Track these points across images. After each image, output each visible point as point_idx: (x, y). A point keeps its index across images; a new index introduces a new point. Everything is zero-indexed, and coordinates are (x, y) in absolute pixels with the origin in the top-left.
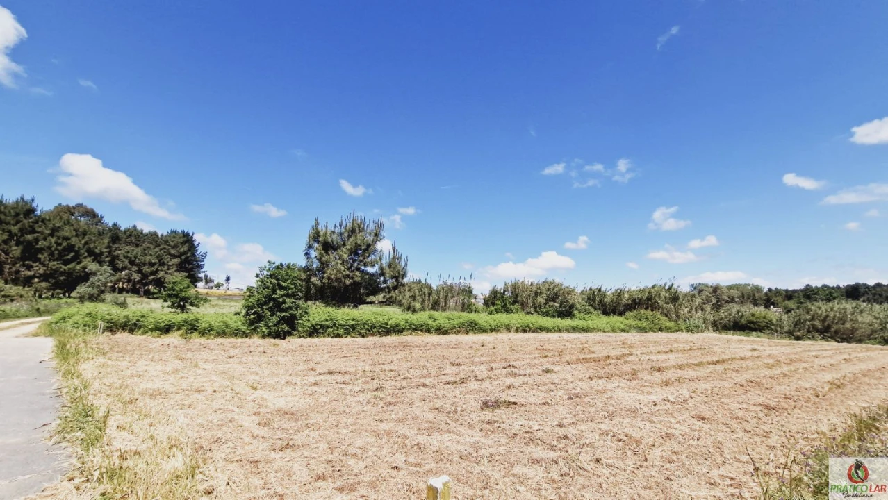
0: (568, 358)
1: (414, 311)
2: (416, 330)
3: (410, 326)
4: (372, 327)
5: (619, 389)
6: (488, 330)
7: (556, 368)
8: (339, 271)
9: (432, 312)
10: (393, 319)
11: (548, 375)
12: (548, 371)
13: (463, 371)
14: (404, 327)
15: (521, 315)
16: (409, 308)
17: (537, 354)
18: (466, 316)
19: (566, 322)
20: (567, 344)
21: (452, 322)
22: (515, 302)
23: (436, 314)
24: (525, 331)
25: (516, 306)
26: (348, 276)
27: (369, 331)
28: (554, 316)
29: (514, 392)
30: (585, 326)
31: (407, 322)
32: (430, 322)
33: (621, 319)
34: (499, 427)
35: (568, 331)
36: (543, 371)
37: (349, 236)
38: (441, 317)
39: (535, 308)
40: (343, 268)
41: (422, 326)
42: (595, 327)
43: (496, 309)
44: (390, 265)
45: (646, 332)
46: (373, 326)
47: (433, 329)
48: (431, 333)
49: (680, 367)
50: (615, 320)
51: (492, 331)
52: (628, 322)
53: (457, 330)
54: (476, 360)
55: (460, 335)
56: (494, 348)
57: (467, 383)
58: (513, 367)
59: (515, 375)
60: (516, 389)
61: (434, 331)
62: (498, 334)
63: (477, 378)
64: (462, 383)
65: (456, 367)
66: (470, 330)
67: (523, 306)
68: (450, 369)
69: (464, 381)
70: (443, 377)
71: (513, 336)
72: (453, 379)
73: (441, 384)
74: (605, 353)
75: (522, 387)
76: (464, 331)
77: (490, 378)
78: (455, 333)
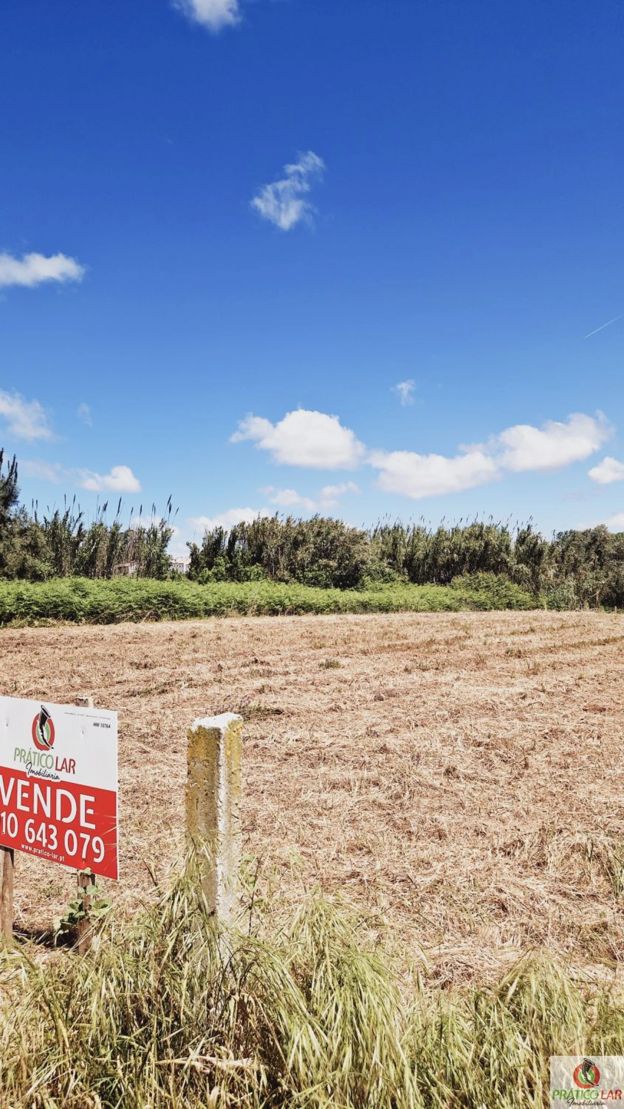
0: (361, 646)
1: (37, 577)
2: (42, 615)
3: (28, 607)
5: (461, 682)
6: (202, 614)
7: (344, 661)
9: (82, 580)
11: (330, 672)
12: (329, 665)
13: (162, 675)
14: (12, 609)
15: (266, 584)
16: (22, 573)
17: (303, 643)
18: (153, 586)
19: (351, 596)
20: (356, 628)
21: (125, 598)
22: (255, 560)
23: (89, 582)
24: (274, 612)
25: (256, 568)
28: (327, 586)
29: (272, 697)
30: (385, 601)
31: (19, 598)
32: (76, 599)
33: (444, 589)
34: (256, 746)
35: (353, 610)
36: (321, 665)
38: (100, 589)
39: (293, 571)
41: (56, 606)
42: (402, 602)
43: (216, 574)
45: (486, 610)
47: (82, 613)
48: (78, 621)
49: (551, 650)
50: (431, 590)
51: (209, 615)
52: (459, 593)
53: (136, 613)
54: (184, 657)
55: (143, 622)
56: (219, 638)
57: (173, 691)
58: (262, 663)
59: (269, 674)
60: (276, 693)
61: (83, 616)
62: (223, 619)
63: (193, 682)
64: (163, 692)
65: (143, 670)
66: (163, 612)
67: (271, 569)
68: (132, 674)
69: (167, 688)
70: (118, 686)
71: (252, 621)
72: (143, 688)
73: (118, 697)
74: (425, 637)
75: (285, 689)
76: (151, 614)
77: (220, 681)
78: (131, 619)
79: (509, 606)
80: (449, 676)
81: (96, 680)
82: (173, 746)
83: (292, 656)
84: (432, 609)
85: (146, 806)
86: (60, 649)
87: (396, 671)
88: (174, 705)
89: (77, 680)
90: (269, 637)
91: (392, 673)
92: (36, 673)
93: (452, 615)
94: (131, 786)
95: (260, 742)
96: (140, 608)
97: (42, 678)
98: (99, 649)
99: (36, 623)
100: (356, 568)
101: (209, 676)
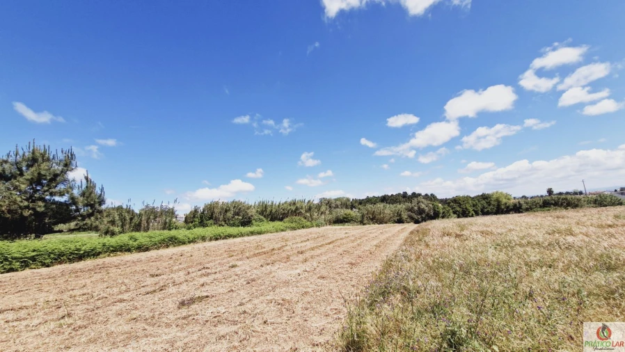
0: (247, 255)
1: (113, 234)
2: (114, 251)
3: (108, 248)
4: (59, 255)
5: (280, 270)
6: (187, 242)
7: (239, 263)
8: (15, 202)
9: (134, 233)
10: (88, 245)
11: (233, 269)
12: (233, 266)
13: (163, 279)
14: (100, 250)
15: (214, 228)
16: (106, 233)
17: (225, 254)
18: (166, 233)
19: (247, 229)
20: (247, 244)
21: (153, 240)
22: (211, 218)
23: (137, 234)
24: (217, 239)
25: (211, 221)
26: (27, 207)
27: (55, 259)
28: (238, 226)
29: (207, 288)
30: (259, 230)
31: (104, 245)
32: (131, 242)
33: (281, 223)
34: (194, 319)
35: (248, 235)
36: (230, 267)
37: (28, 166)
38: (142, 237)
39: (225, 221)
40: (19, 199)
41: (121, 246)
42: (266, 230)
43: (194, 225)
44: (83, 194)
45: (295, 230)
46: (61, 254)
48: (132, 252)
49: (313, 249)
50: (277, 224)
52: (286, 225)
53: (158, 246)
55: (161, 250)
56: (192, 256)
57: (165, 289)
58: (206, 268)
59: (208, 274)
60: (209, 285)
61: (134, 249)
62: (195, 244)
63: (175, 283)
64: (161, 290)
65: (155, 277)
66: (170, 244)
67: (217, 222)
71: (207, 244)
74: (271, 247)
75: (213, 282)
76: (165, 246)
77: (187, 280)
78: (156, 248)
79: (303, 227)
80: (276, 267)
83: (220, 262)
84: (277, 231)
86: (120, 269)
87: (258, 267)
88: (164, 298)
90: (212, 253)
91: (256, 268)
93: (283, 233)
95: (196, 317)
96: (160, 244)
99: (112, 255)
100: (249, 218)
101: (183, 278)
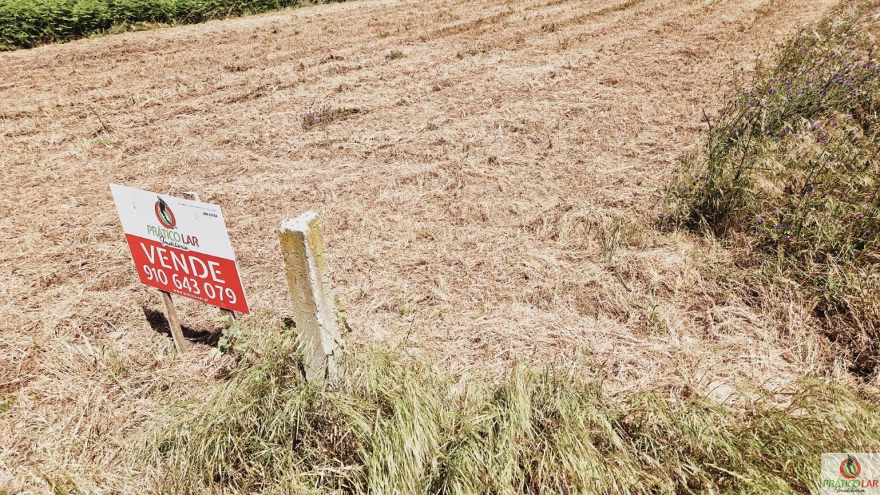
0: (420, 32)
7: (406, 50)
11: (395, 62)
12: (394, 56)
13: (254, 77)
17: (370, 31)
20: (415, 11)
29: (349, 95)
34: (341, 148)
36: (387, 57)
47: (171, 15)
48: (170, 23)
51: (285, 6)
53: (220, 11)
54: (270, 56)
55: (227, 19)
56: (297, 33)
57: (266, 95)
58: (337, 58)
59: (344, 70)
60: (352, 90)
61: (173, 17)
62: (297, 10)
63: (282, 85)
64: (258, 96)
65: (237, 73)
66: (243, 7)
68: (229, 79)
69: (261, 92)
70: (219, 92)
72: (240, 93)
73: (220, 104)
74: (474, 17)
75: (359, 86)
76: (233, 10)
77: (304, 81)
78: (216, 16)
80: (493, 59)
81: (200, 88)
82: (275, 152)
83: (362, 48)
85: (262, 213)
86: (161, 54)
87: (450, 58)
88: (270, 110)
89: (183, 89)
90: (340, 27)
91: (447, 61)
92: (146, 83)
94: (248, 196)
95: (345, 145)
96: (222, 5)
97: (153, 88)
98: (195, 53)
101: (293, 77)
